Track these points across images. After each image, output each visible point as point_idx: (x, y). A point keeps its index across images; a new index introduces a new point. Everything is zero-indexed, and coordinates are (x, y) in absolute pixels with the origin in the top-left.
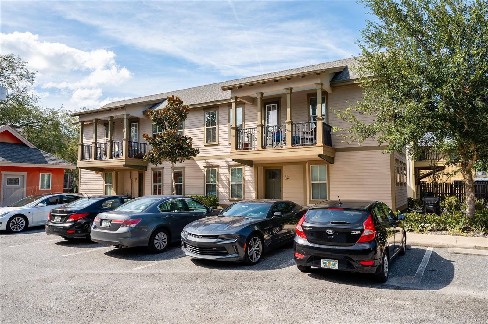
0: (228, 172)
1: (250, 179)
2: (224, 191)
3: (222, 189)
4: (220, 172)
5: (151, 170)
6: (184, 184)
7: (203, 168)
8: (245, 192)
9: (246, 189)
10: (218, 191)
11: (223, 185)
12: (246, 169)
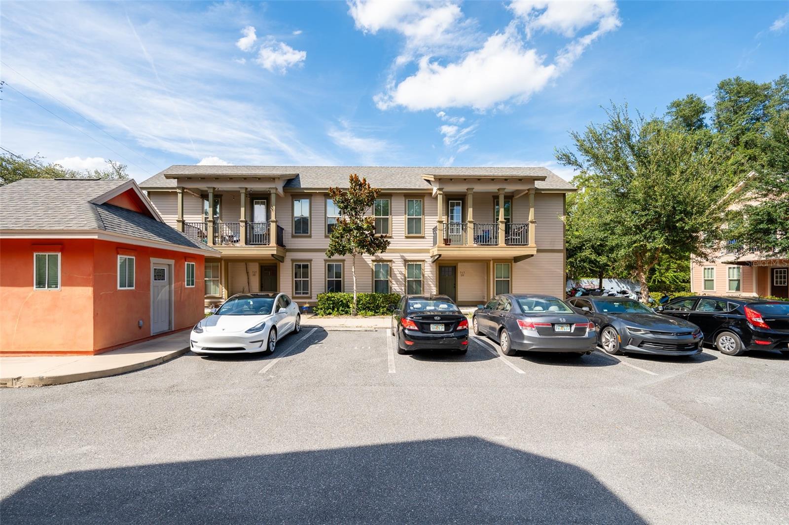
0: (404, 267)
1: (430, 275)
2: (398, 288)
3: (396, 285)
4: (393, 267)
5: (291, 262)
6: (344, 279)
7: (371, 262)
8: (425, 288)
9: (425, 286)
10: (391, 288)
11: (397, 281)
12: (425, 265)
